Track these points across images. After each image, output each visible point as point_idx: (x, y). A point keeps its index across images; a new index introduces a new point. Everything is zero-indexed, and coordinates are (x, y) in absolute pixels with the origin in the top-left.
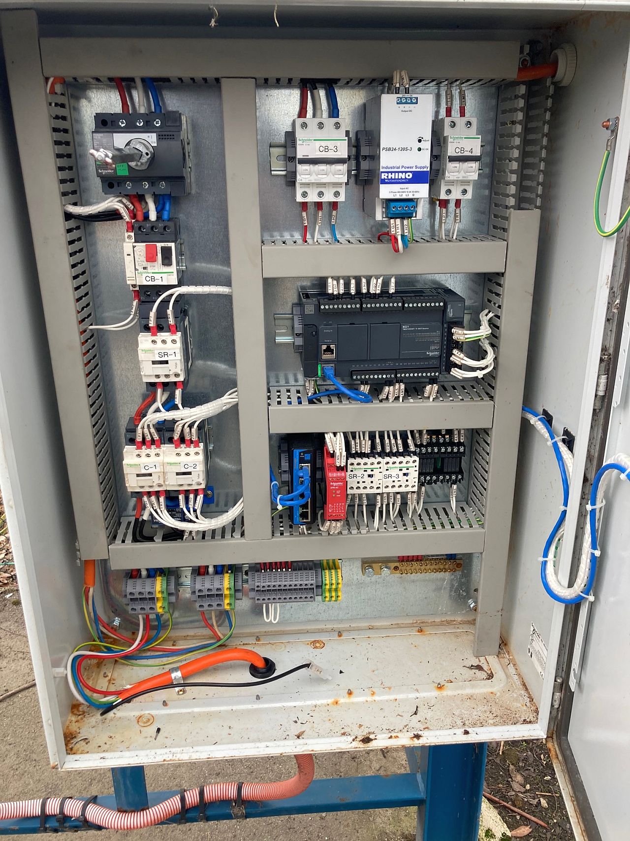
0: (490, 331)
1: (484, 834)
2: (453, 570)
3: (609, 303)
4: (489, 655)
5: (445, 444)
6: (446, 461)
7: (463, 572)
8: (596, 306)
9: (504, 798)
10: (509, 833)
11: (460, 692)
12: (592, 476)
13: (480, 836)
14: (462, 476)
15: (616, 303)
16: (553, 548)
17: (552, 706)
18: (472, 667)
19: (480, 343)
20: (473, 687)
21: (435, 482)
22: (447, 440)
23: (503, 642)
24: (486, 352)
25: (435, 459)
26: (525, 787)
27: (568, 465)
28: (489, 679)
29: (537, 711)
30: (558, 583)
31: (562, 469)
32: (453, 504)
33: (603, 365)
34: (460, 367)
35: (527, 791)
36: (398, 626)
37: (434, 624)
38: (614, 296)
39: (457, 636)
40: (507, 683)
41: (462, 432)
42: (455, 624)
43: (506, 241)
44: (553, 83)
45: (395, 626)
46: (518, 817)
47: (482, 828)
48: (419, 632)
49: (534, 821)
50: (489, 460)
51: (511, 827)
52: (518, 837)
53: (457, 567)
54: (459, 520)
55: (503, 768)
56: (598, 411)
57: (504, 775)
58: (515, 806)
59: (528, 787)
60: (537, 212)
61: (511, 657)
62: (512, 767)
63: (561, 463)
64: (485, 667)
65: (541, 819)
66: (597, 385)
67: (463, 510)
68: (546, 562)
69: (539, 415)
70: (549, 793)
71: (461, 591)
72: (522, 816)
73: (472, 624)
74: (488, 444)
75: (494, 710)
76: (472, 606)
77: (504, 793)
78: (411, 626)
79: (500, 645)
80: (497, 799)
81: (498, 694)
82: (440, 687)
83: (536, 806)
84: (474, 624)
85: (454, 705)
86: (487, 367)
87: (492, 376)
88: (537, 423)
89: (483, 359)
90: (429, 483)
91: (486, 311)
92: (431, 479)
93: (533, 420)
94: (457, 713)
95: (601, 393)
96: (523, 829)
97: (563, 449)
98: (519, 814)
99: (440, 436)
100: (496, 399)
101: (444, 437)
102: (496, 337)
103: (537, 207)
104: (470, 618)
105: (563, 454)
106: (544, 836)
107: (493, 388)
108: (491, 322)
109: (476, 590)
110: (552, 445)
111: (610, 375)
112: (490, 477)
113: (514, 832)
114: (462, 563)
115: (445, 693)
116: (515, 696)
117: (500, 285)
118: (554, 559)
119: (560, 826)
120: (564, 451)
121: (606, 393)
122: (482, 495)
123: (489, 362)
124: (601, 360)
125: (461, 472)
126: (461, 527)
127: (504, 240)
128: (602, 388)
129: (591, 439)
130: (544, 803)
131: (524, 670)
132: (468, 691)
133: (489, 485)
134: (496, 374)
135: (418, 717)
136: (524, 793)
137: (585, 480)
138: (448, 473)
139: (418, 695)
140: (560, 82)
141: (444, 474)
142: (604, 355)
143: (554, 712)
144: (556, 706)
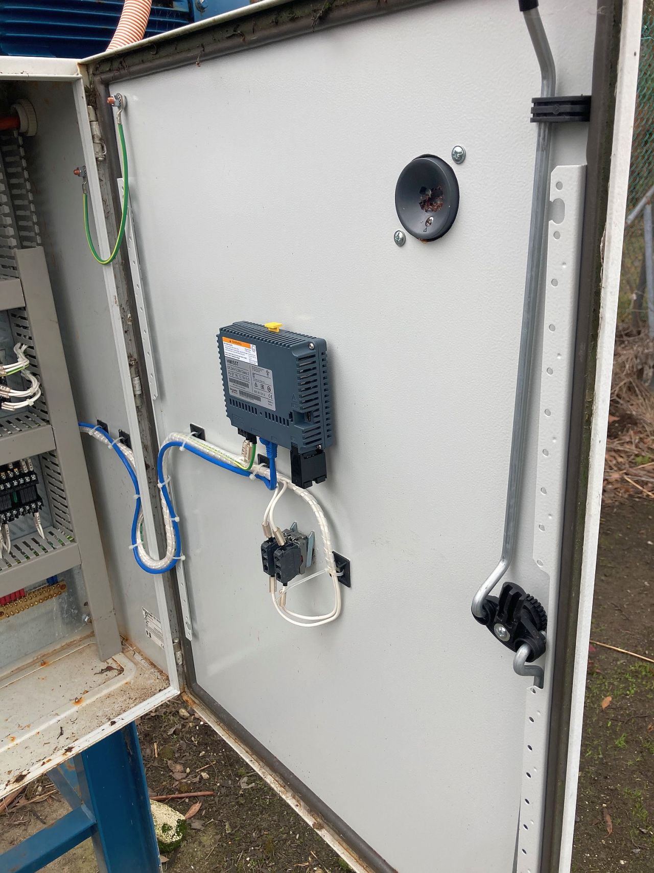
0: (28, 362)
1: (161, 831)
2: (59, 594)
3: (122, 318)
4: (115, 654)
5: (16, 478)
6: (22, 492)
7: (68, 592)
8: (112, 322)
9: (171, 791)
10: (183, 818)
11: (98, 696)
12: (151, 462)
13: (158, 835)
14: (42, 502)
15: (128, 317)
16: (138, 534)
17: (177, 664)
18: (102, 671)
19: (22, 374)
20: (108, 686)
21: (17, 516)
22: (17, 473)
23: (124, 639)
24: (30, 382)
25: (10, 494)
26: (185, 772)
27: (131, 460)
28: (120, 674)
29: (168, 679)
30: (152, 560)
31: (126, 464)
32: (41, 531)
33: (133, 369)
34: (9, 400)
35: (188, 775)
36: (20, 670)
37: (56, 653)
38: (124, 312)
39: (80, 652)
40: (137, 670)
41: (29, 461)
42: (75, 644)
43: (18, 278)
44: (20, 134)
45: (16, 672)
46: (187, 800)
47: (158, 826)
48: (42, 665)
49: (201, 796)
50: (63, 479)
51: (183, 812)
52: (192, 817)
53: (62, 589)
54: (51, 544)
55: (162, 768)
56: (140, 407)
57: (165, 773)
58: (182, 793)
59: (188, 770)
60: (40, 249)
61: (135, 648)
62: (169, 762)
63: (124, 460)
64: (114, 666)
65: (207, 790)
66: (134, 387)
67: (52, 534)
68: (137, 548)
69: (95, 426)
70: (207, 764)
71: (72, 610)
72: (189, 797)
73: (91, 637)
74: (57, 465)
75: (132, 695)
76: (86, 620)
77: (169, 788)
78: (33, 663)
79: (122, 642)
80: (164, 797)
81: (132, 681)
82: (78, 701)
83: (200, 782)
84: (94, 636)
85: (95, 709)
86: (34, 395)
87: (42, 402)
88: (95, 433)
89: (28, 388)
90: (11, 519)
91: (19, 345)
92: (12, 515)
93: (91, 432)
94: (100, 714)
95: (138, 393)
96: (194, 808)
97: (123, 448)
98: (187, 797)
99: (8, 472)
100: (53, 421)
101: (13, 471)
102: (35, 366)
103: (38, 245)
104: (88, 632)
105: (124, 452)
106: (213, 802)
107: (46, 413)
108: (26, 354)
109: (86, 604)
110: (112, 447)
111: (141, 376)
112: (68, 494)
113: (188, 815)
114: (65, 583)
115: (84, 704)
116: (147, 676)
117: (25, 319)
118: (142, 542)
119: (223, 787)
120: (124, 450)
121: (142, 392)
122: (65, 513)
123: (36, 389)
124: (130, 365)
125: (39, 499)
126: (54, 548)
127: (16, 278)
128: (138, 388)
129: (142, 431)
130: (205, 775)
131: (149, 652)
132: (105, 692)
133: (70, 502)
134: (45, 399)
135: (65, 736)
136: (186, 777)
137: (147, 466)
138: (27, 504)
139: (58, 718)
140: (27, 132)
141: (23, 506)
142: (131, 361)
143: (181, 669)
144: (181, 663)
